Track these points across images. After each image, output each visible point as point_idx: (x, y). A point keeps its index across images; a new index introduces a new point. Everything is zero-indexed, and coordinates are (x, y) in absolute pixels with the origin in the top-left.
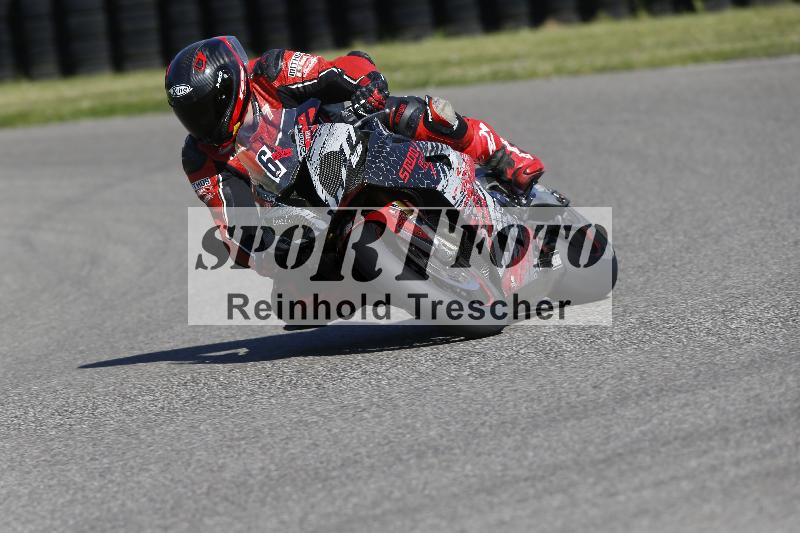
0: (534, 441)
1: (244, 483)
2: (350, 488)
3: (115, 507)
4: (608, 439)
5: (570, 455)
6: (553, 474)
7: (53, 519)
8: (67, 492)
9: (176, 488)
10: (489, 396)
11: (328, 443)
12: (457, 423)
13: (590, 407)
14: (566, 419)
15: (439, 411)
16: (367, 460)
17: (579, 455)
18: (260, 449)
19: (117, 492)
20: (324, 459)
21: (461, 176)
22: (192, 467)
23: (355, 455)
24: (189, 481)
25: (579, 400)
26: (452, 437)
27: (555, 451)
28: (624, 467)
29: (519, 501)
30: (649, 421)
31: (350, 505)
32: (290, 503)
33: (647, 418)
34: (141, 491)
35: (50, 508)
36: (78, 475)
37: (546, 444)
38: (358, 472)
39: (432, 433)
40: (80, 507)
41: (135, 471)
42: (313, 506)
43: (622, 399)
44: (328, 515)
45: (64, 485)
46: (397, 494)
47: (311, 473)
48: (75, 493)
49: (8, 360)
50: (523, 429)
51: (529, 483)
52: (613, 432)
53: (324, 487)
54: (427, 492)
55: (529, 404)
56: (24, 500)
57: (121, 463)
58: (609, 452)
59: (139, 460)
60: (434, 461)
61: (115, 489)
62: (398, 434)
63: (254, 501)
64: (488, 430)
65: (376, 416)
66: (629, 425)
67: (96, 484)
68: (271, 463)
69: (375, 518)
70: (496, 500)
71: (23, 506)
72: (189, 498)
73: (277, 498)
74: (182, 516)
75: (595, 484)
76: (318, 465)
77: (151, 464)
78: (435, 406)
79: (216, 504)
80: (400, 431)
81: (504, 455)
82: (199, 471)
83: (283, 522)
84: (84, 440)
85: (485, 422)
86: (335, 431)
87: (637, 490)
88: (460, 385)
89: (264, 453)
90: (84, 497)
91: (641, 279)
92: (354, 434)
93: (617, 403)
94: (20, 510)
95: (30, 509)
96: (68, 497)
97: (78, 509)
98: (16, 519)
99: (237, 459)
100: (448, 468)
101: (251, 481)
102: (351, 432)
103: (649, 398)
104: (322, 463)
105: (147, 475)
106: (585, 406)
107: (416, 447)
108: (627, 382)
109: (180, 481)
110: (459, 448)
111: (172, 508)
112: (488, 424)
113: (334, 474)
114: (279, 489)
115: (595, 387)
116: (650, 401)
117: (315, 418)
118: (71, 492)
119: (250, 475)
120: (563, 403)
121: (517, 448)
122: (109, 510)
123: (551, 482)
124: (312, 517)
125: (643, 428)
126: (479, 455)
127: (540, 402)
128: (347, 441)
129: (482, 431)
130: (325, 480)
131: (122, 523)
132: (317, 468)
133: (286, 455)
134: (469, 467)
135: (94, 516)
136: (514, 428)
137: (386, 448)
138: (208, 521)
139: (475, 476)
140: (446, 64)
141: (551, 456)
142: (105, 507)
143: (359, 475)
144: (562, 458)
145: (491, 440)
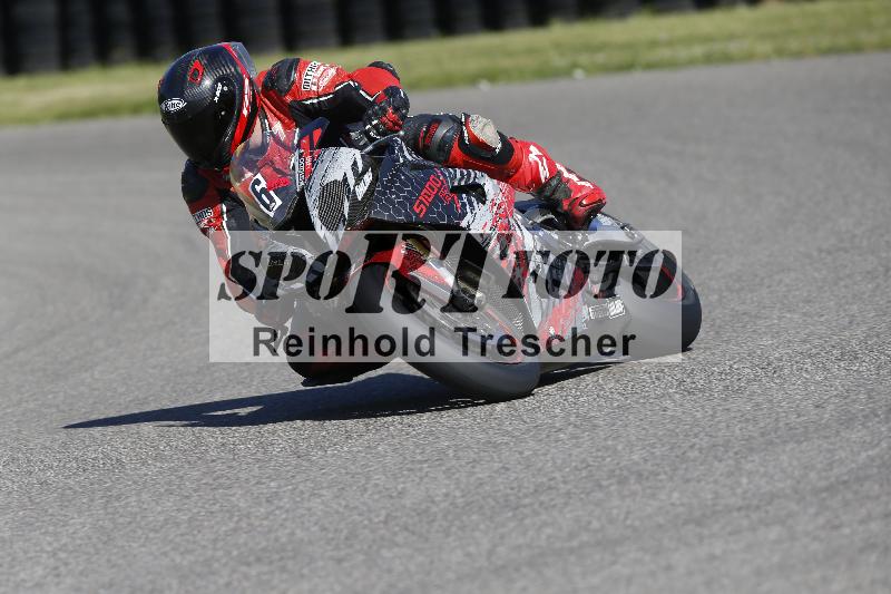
0: (749, 466)
1: (426, 511)
2: (544, 517)
3: (283, 536)
4: (831, 466)
5: (789, 482)
6: (769, 503)
7: (215, 549)
8: (230, 518)
9: (350, 516)
10: (699, 415)
11: (519, 467)
12: (663, 445)
13: (811, 429)
14: (785, 442)
15: (644, 432)
16: (562, 486)
17: (799, 482)
18: (444, 472)
19: (285, 520)
20: (515, 485)
21: (495, 209)
22: (369, 493)
23: (551, 480)
24: (365, 509)
25: (798, 420)
26: (658, 461)
27: (772, 477)
28: (849, 496)
29: (730, 534)
30: (878, 445)
31: (543, 537)
32: (477, 534)
33: (876, 442)
34: (311, 519)
35: (213, 537)
36: (242, 500)
37: (762, 470)
38: (552, 500)
39: (635, 457)
40: (244, 535)
41: (306, 496)
42: (502, 537)
43: (847, 420)
44: (518, 548)
45: (228, 511)
46: (595, 524)
47: (501, 500)
48: (240, 520)
49: (167, 371)
50: (736, 453)
51: (743, 513)
52: (837, 457)
53: (514, 516)
54: (629, 522)
55: (744, 425)
56: (183, 529)
57: (290, 487)
58: (833, 479)
59: (309, 484)
60: (637, 487)
61: (284, 516)
62: (597, 457)
63: (437, 531)
64: (696, 453)
65: (574, 437)
66: (855, 449)
67: (262, 510)
68: (457, 488)
69: (572, 551)
70: (706, 532)
71: (182, 535)
72: (365, 527)
73: (462, 528)
74: (358, 547)
75: (817, 514)
76: (509, 491)
77: (322, 488)
78: (638, 426)
79: (395, 534)
80: (600, 454)
81: (716, 482)
82: (376, 497)
83: (468, 555)
84: (250, 461)
85: (694, 444)
86: (527, 453)
87: (862, 522)
88: (668, 403)
89: (449, 478)
90: (249, 525)
91: (870, 286)
92: (549, 457)
93: (842, 424)
94: (178, 540)
95: (191, 538)
96: (232, 525)
97: (242, 538)
98: (173, 549)
99: (418, 484)
100: (653, 496)
101: (434, 509)
102: (545, 454)
103: (877, 419)
104: (512, 489)
105: (319, 500)
106: (806, 427)
107: (618, 472)
108: (854, 401)
109: (356, 508)
110: (665, 473)
111: (347, 538)
112: (698, 446)
113: (527, 501)
114: (464, 518)
115: (817, 407)
116: (879, 422)
117: (506, 439)
118: (236, 519)
119: (433, 502)
120: (781, 424)
121: (730, 474)
122: (277, 540)
123: (767, 512)
124: (501, 550)
125: (870, 453)
126: (688, 481)
127: (756, 421)
128: (540, 465)
129: (693, 454)
130: (516, 509)
131: (290, 554)
132: (507, 495)
133: (472, 479)
134: (676, 495)
135: (260, 547)
136: (727, 451)
137: (584, 473)
138: (385, 553)
139: (682, 505)
140: (654, 44)
141: (767, 483)
142: (272, 536)
143: (553, 503)
144: (781, 485)
145: (701, 464)
